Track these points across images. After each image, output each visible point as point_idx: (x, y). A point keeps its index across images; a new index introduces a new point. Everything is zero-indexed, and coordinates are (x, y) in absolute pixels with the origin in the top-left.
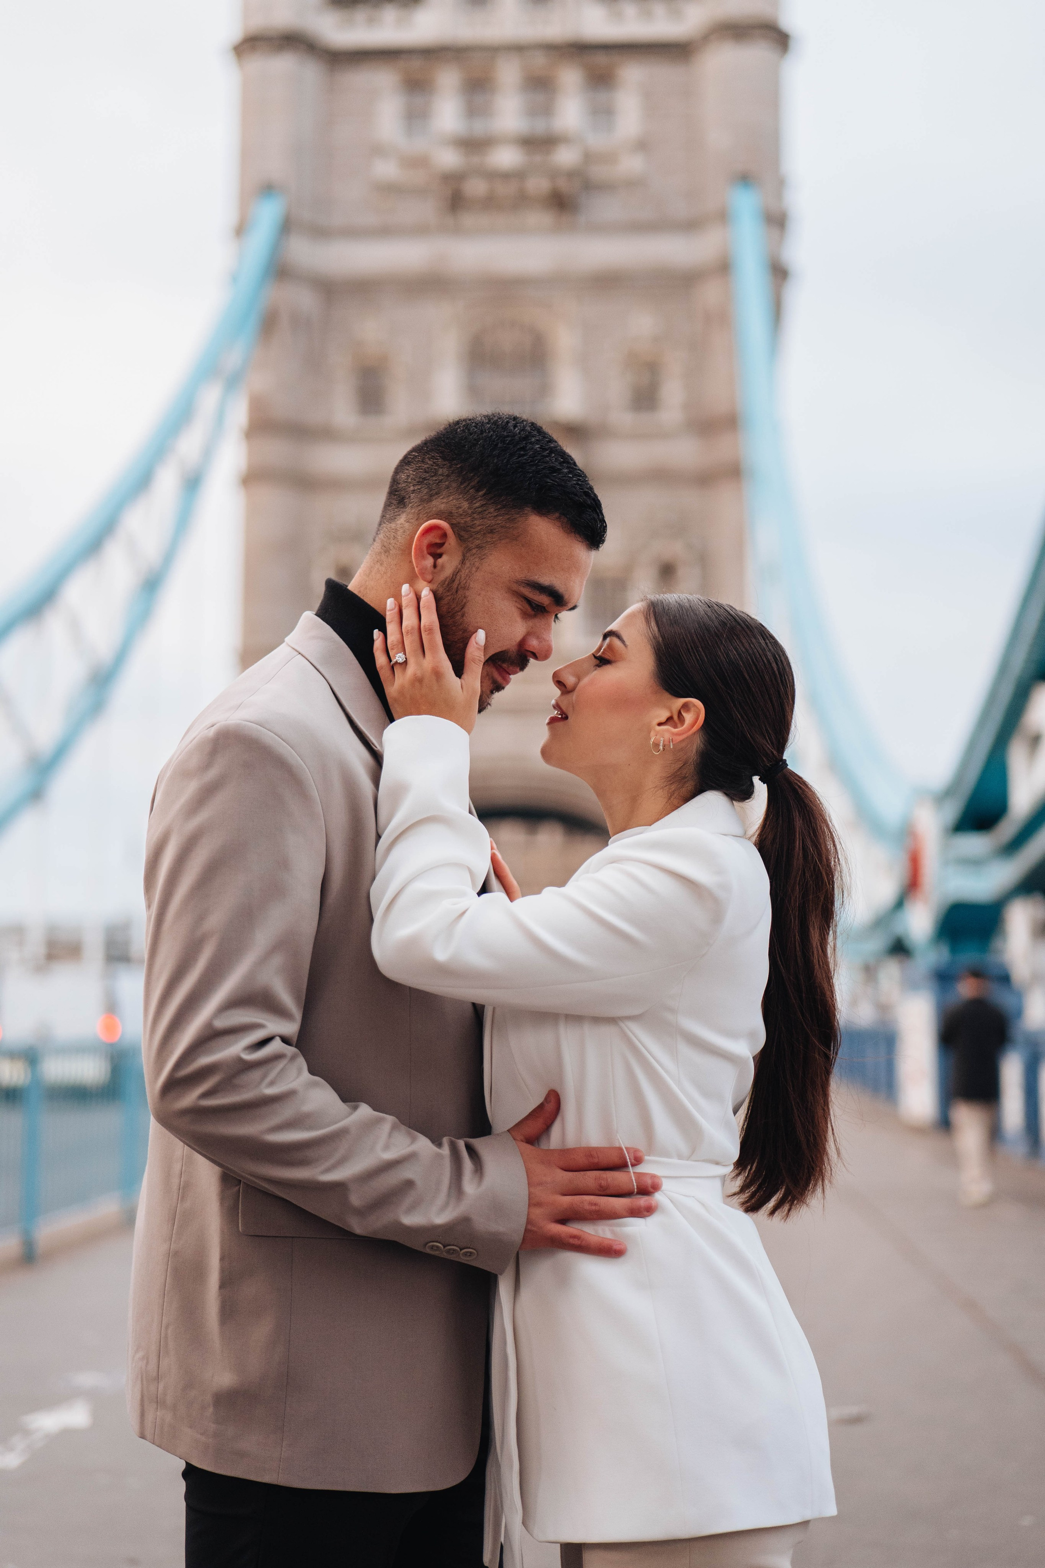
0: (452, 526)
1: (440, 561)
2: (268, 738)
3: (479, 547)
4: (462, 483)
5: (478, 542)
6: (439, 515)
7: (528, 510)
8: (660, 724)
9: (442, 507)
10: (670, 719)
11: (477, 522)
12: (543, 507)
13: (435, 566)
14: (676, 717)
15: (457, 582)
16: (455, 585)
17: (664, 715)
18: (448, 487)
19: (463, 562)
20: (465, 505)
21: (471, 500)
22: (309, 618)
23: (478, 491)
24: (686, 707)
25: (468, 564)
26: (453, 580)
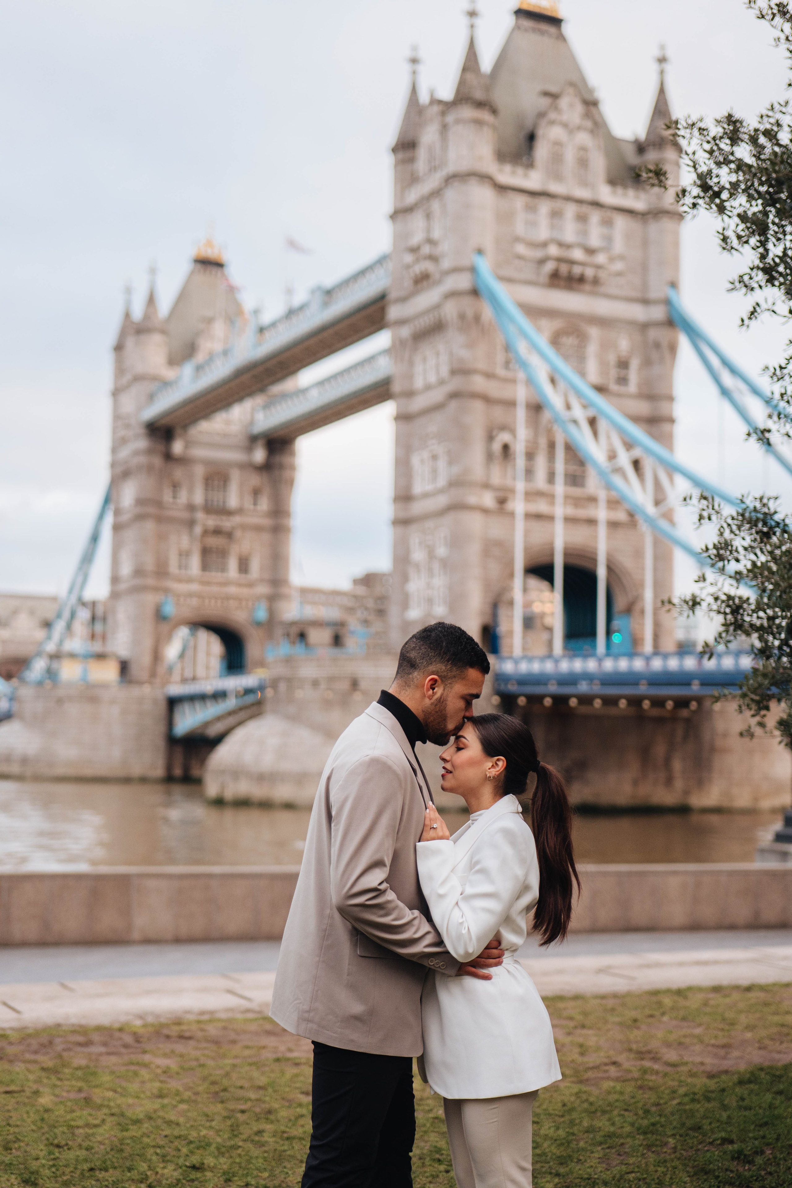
0: (439, 676)
1: (435, 691)
2: (390, 763)
3: (450, 684)
4: (441, 659)
5: (449, 682)
6: (433, 673)
7: (468, 667)
8: (489, 769)
9: (434, 669)
10: (493, 766)
11: (449, 674)
12: (472, 665)
13: (433, 693)
14: (495, 765)
15: (442, 699)
16: (442, 700)
17: (490, 764)
18: (435, 661)
19: (444, 690)
20: (444, 668)
21: (446, 666)
22: (375, 704)
23: (448, 662)
24: (498, 760)
25: (446, 690)
26: (441, 698)
